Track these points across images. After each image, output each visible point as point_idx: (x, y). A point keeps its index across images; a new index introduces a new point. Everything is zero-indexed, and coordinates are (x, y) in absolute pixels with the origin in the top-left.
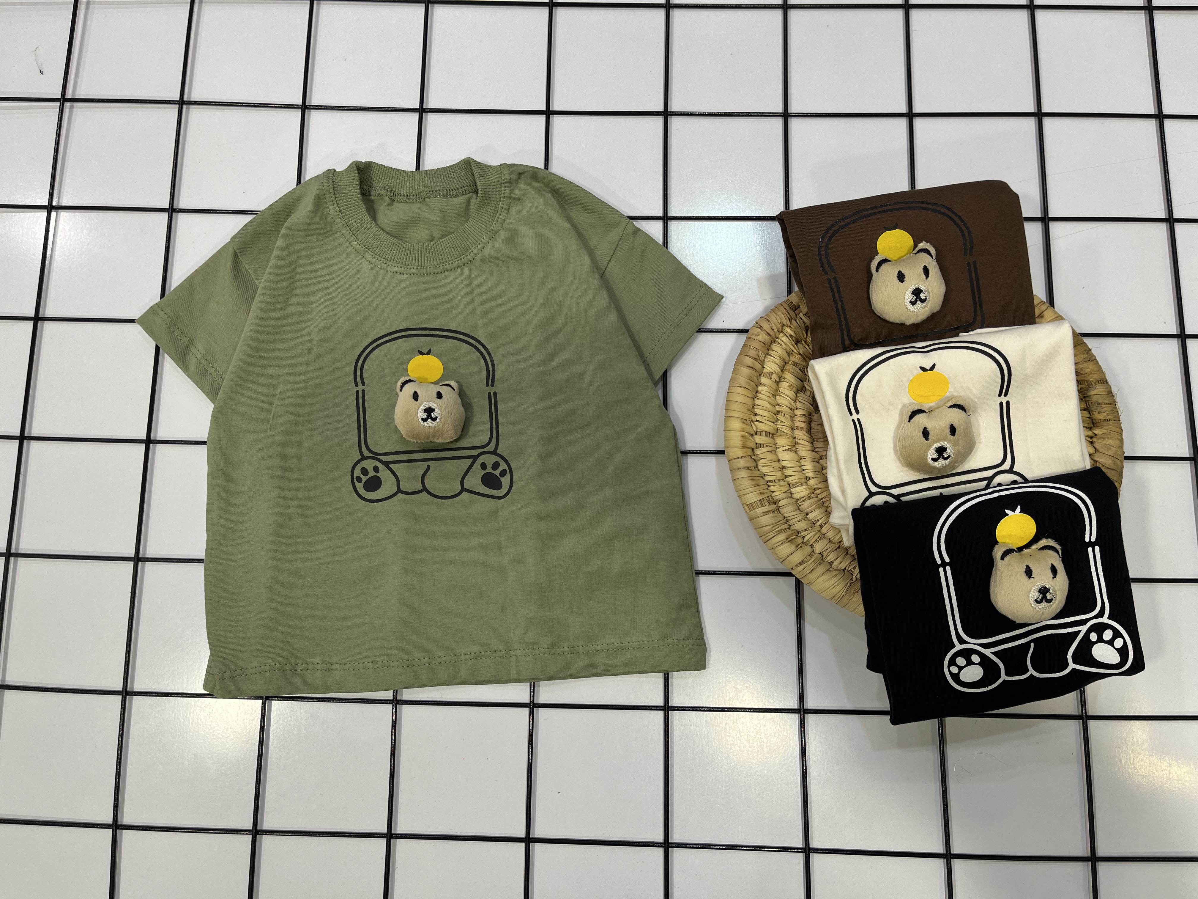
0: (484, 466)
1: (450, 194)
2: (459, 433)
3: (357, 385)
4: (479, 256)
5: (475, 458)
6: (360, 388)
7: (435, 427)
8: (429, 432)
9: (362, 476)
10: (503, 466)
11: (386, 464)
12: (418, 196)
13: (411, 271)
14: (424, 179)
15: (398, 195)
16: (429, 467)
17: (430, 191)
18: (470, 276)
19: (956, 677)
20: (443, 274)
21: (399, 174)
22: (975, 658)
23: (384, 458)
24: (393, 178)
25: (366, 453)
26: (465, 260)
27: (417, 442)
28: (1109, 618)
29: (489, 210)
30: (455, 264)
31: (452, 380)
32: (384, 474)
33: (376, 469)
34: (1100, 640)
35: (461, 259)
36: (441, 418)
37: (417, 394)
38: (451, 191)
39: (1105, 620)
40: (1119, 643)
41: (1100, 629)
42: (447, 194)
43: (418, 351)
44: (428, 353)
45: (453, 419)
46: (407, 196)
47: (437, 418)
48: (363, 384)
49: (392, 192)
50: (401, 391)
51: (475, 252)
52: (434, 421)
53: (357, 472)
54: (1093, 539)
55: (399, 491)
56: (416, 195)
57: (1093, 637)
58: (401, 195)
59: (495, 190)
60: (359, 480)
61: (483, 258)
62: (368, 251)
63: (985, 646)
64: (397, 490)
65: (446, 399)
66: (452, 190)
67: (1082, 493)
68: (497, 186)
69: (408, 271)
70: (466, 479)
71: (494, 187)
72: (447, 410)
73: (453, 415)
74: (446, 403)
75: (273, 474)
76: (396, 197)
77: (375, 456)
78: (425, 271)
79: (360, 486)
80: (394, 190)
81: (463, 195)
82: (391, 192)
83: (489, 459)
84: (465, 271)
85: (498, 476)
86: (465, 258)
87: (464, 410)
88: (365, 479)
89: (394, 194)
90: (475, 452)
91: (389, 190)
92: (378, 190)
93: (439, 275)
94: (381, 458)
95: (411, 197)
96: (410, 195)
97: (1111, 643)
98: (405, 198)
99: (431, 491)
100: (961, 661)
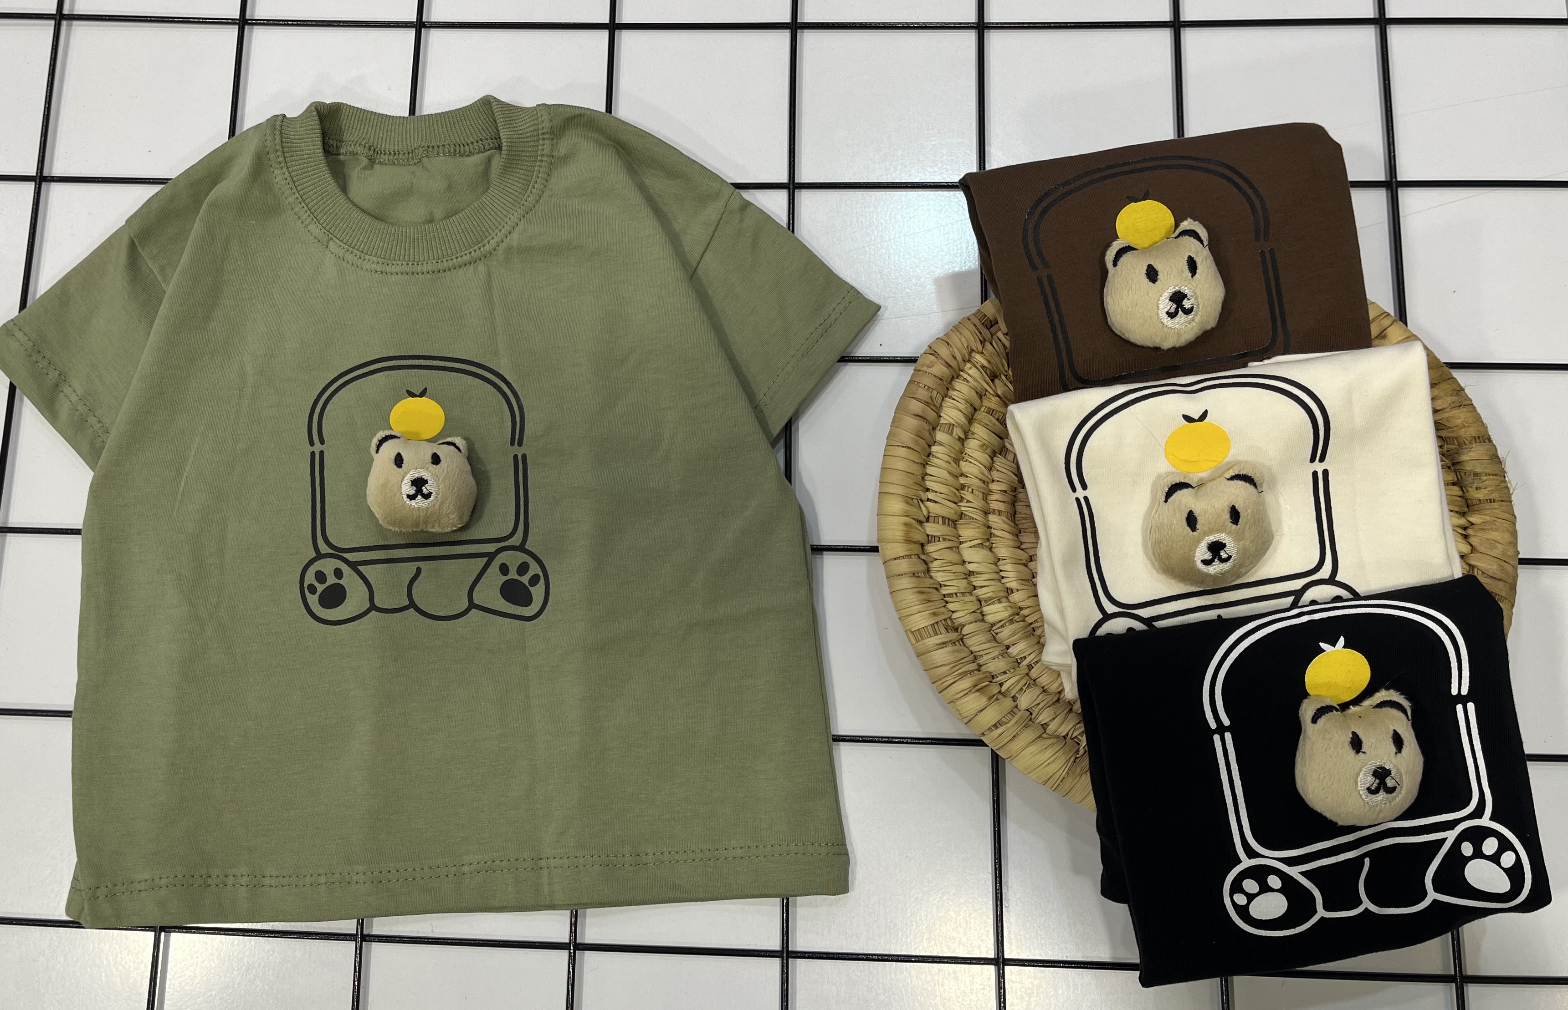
0: (504, 569)
1: (460, 152)
2: (466, 519)
3: (312, 443)
4: (503, 246)
5: (491, 556)
6: (318, 447)
7: (428, 508)
8: (419, 517)
9: (317, 584)
10: (534, 569)
11: (354, 566)
12: (411, 155)
13: (398, 269)
14: (420, 129)
15: (381, 153)
16: (419, 570)
17: (428, 147)
18: (489, 275)
19: (1243, 911)
20: (447, 273)
21: (383, 121)
22: (1274, 882)
23: (349, 556)
24: (374, 127)
25: (324, 549)
26: (481, 252)
27: (401, 531)
28: (1491, 819)
29: (518, 175)
30: (466, 258)
31: (457, 436)
32: (350, 580)
33: (338, 573)
34: (1478, 854)
35: (475, 251)
36: (438, 494)
37: (402, 457)
38: (462, 146)
39: (1485, 821)
40: (1508, 859)
41: (1477, 836)
42: (455, 151)
43: (407, 391)
44: (422, 395)
45: (456, 495)
46: (395, 154)
47: (430, 493)
48: (322, 441)
49: (372, 148)
50: (377, 452)
51: (497, 239)
52: (426, 499)
53: (310, 578)
54: (1465, 691)
55: (373, 607)
56: (409, 153)
57: (1467, 849)
58: (385, 154)
59: (527, 144)
60: (312, 589)
61: (509, 249)
62: (334, 238)
63: (1290, 862)
64: (369, 606)
65: (446, 465)
66: (464, 146)
67: (1444, 617)
68: (531, 139)
69: (393, 269)
70: (476, 589)
71: (527, 139)
72: (447, 482)
73: (456, 489)
74: (445, 472)
75: (180, 580)
76: (378, 156)
77: (338, 553)
78: (419, 269)
79: (313, 600)
80: (375, 145)
81: (479, 152)
82: (370, 149)
83: (513, 559)
84: (481, 268)
85: (527, 585)
86: (482, 249)
87: (474, 483)
88: (320, 588)
89: (374, 151)
90: (491, 548)
91: (367, 145)
92: (350, 146)
93: (442, 274)
94: (346, 555)
95: (401, 156)
96: (399, 154)
97: (1495, 859)
98: (391, 157)
99: (423, 607)
100: (1250, 885)
